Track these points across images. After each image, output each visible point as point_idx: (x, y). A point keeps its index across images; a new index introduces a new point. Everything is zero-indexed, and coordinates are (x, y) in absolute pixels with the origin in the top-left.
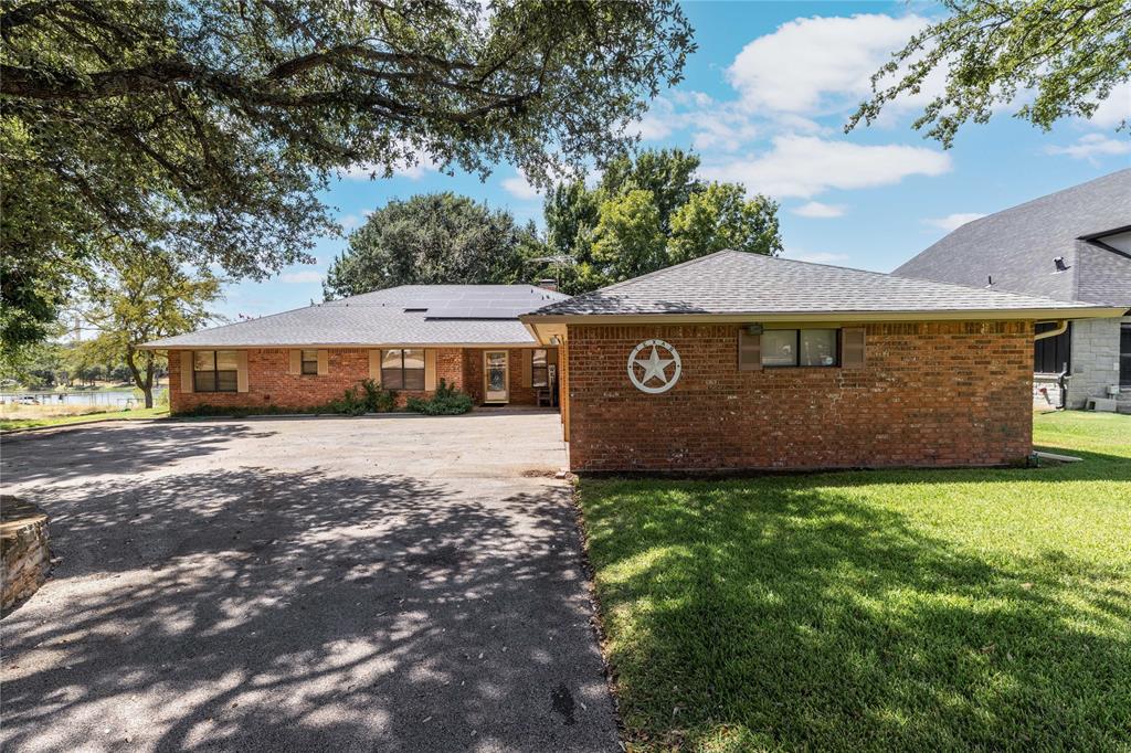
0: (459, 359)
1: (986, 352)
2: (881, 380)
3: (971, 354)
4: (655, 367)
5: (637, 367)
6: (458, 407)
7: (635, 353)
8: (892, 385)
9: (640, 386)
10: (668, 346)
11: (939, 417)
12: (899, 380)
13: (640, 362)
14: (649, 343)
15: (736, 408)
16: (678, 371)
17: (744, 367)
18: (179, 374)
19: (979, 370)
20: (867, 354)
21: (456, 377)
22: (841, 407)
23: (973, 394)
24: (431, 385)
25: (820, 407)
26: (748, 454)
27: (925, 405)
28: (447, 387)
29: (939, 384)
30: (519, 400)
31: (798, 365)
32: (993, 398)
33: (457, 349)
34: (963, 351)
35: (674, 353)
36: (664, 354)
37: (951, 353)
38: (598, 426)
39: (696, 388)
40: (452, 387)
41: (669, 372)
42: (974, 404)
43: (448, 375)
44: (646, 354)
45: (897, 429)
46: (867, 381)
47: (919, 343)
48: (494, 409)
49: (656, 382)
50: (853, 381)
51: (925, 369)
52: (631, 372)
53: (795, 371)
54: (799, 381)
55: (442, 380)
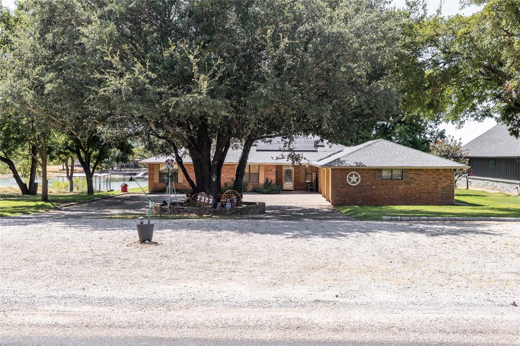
0: (274, 170)
1: (441, 176)
2: (413, 183)
3: (437, 177)
4: (354, 179)
5: (349, 179)
6: (276, 190)
7: (349, 175)
8: (416, 184)
9: (350, 183)
10: (357, 173)
11: (428, 193)
12: (418, 183)
13: (351, 178)
14: (352, 172)
15: (375, 190)
16: (360, 180)
17: (377, 179)
18: (153, 174)
19: (439, 181)
20: (409, 176)
21: (273, 177)
22: (402, 190)
23: (438, 187)
24: (262, 181)
25: (397, 190)
26: (378, 202)
27: (425, 190)
28: (269, 182)
29: (429, 184)
30: (298, 188)
31: (392, 179)
32: (443, 188)
33: (274, 165)
34: (435, 176)
35: (359, 175)
36: (356, 175)
37: (432, 176)
38: (338, 194)
39: (364, 184)
40: (271, 182)
41: (357, 180)
42: (438, 190)
43: (269, 177)
44: (351, 175)
45: (417, 196)
46: (410, 183)
47: (424, 174)
48: (289, 192)
49: (354, 183)
50: (406, 183)
51: (425, 180)
52: (347, 180)
53: (391, 180)
54: (391, 183)
55: (267, 179)
